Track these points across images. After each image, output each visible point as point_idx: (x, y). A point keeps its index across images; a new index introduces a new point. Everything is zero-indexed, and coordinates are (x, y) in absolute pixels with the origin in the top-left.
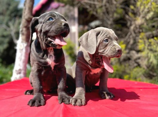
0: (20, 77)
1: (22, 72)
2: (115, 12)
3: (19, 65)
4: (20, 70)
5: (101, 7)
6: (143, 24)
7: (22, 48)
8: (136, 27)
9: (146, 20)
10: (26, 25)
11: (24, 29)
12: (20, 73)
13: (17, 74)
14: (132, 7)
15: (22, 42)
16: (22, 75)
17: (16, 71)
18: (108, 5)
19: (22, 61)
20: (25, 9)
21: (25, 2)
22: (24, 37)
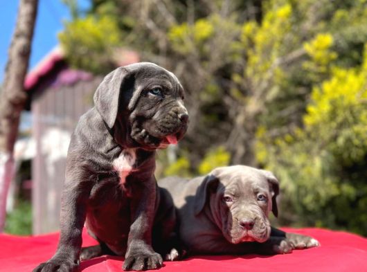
2: (203, 89)
6: (259, 114)
8: (247, 120)
9: (267, 104)
10: (8, 111)
11: (5, 122)
14: (237, 78)
20: (8, 78)
21: (10, 63)
22: (3, 140)
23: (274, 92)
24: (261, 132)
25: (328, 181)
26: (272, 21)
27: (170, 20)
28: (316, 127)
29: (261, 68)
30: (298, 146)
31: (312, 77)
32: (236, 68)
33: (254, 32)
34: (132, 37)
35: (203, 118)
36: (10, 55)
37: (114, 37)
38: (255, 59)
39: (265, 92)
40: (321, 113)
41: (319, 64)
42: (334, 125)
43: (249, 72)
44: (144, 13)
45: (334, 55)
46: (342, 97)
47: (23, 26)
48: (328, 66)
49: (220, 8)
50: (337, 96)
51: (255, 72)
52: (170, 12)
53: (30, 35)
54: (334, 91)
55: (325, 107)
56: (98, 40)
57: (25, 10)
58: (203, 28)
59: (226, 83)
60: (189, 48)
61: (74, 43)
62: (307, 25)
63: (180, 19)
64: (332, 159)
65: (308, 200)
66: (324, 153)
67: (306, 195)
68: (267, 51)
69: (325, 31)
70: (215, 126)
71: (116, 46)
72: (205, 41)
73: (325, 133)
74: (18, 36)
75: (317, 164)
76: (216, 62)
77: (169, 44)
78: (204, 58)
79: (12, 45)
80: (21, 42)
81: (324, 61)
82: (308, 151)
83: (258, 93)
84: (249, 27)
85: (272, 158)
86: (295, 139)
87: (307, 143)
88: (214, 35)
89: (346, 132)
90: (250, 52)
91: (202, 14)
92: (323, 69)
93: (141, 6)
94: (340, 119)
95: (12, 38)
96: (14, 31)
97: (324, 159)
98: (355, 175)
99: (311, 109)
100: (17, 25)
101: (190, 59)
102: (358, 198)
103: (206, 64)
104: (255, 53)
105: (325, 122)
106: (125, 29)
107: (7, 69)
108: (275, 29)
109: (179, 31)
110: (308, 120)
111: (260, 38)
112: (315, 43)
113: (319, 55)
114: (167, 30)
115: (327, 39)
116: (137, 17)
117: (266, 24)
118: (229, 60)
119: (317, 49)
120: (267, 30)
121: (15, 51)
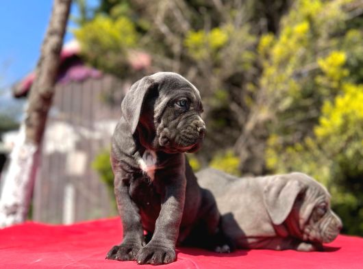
0: (15, 221)
1: (21, 211)
3: (15, 194)
4: (16, 206)
6: (269, 122)
7: (24, 155)
8: (257, 127)
9: (279, 114)
10: (39, 105)
11: (35, 116)
12: (14, 213)
13: (8, 214)
14: (249, 87)
15: (27, 142)
16: (18, 218)
17: (6, 207)
19: (22, 185)
20: (40, 74)
21: (42, 59)
22: (33, 132)
23: (287, 103)
24: (274, 140)
25: (334, 189)
26: (290, 36)
27: (185, 26)
28: (327, 138)
29: (276, 79)
30: (307, 155)
31: (324, 92)
32: (248, 77)
33: (272, 45)
34: (146, 39)
35: (212, 123)
36: (42, 51)
37: (130, 39)
38: (270, 71)
39: (277, 101)
40: (332, 126)
41: (331, 80)
42: (345, 137)
43: (263, 82)
44: (159, 19)
45: (346, 72)
46: (353, 113)
47: (57, 25)
48: (340, 82)
49: (234, 19)
50: (348, 111)
51: (269, 83)
52: (185, 19)
53: (62, 34)
54: (347, 105)
55: (337, 120)
56: (116, 41)
57: (59, 9)
58: (218, 37)
59: (236, 91)
60: (201, 55)
61: (95, 41)
62: (322, 43)
63: (196, 26)
64: (338, 169)
66: (330, 163)
69: (339, 48)
70: (221, 131)
71: (132, 47)
72: (219, 49)
73: (336, 142)
74: (52, 33)
75: (326, 172)
76: (228, 69)
77: (184, 48)
78: (217, 65)
79: (46, 42)
80: (54, 40)
81: (337, 77)
82: (316, 160)
83: (271, 101)
84: (266, 40)
85: (281, 165)
86: (307, 149)
87: (317, 152)
88: (228, 43)
89: (356, 145)
90: (265, 64)
91: (216, 24)
92: (335, 85)
93: (157, 11)
94: (351, 132)
95: (45, 35)
96: (48, 29)
97: (332, 168)
98: (357, 186)
99: (324, 121)
100: (51, 23)
101: (202, 66)
102: (359, 208)
103: (218, 71)
104: (271, 64)
105: (336, 134)
106: (140, 31)
107: (39, 65)
108: (292, 43)
109: (194, 38)
110: (320, 131)
111: (277, 51)
112: (330, 60)
114: (182, 36)
115: (340, 57)
116: (152, 21)
117: (283, 38)
118: (240, 69)
119: (331, 65)
120: (285, 45)
121: (48, 49)
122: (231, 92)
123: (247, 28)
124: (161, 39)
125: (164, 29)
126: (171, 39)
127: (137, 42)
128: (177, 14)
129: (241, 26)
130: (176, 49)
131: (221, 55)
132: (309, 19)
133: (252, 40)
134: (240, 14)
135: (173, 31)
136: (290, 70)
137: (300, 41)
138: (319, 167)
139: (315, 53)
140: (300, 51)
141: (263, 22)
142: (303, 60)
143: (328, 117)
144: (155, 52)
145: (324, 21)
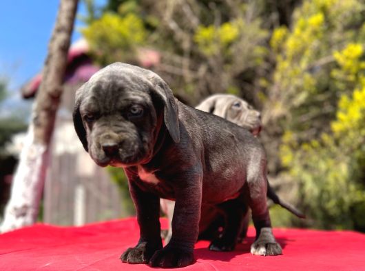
0: (25, 223)
1: (30, 212)
3: (24, 196)
4: (25, 207)
5: (196, 81)
7: (33, 156)
8: (270, 123)
9: (293, 109)
10: (47, 104)
11: (43, 115)
12: (24, 215)
13: (18, 216)
15: (35, 142)
16: (28, 219)
17: (15, 209)
18: (209, 77)
19: (32, 186)
20: (48, 72)
21: (50, 56)
22: (41, 132)
23: (302, 98)
24: (289, 137)
25: (352, 187)
26: (303, 29)
27: (195, 21)
28: (345, 133)
29: (289, 73)
30: (324, 152)
31: (340, 86)
32: (260, 72)
33: (284, 39)
34: (155, 36)
36: (50, 49)
37: (138, 37)
38: (283, 65)
39: (291, 97)
40: (351, 121)
41: (348, 73)
43: (277, 76)
44: (168, 15)
45: (363, 65)
47: (64, 21)
48: (357, 75)
49: (245, 13)
51: (283, 78)
53: (70, 30)
55: (355, 115)
56: (124, 38)
57: (67, 6)
58: (229, 31)
59: (248, 87)
60: (211, 51)
61: (103, 40)
62: (336, 36)
63: (206, 22)
64: (356, 166)
65: (331, 205)
66: (348, 159)
67: (329, 200)
68: (297, 57)
69: (355, 40)
71: (141, 45)
72: (229, 44)
73: (354, 138)
74: (59, 30)
75: (343, 170)
76: (240, 65)
77: (194, 44)
78: (228, 61)
79: (53, 39)
80: (61, 37)
81: (354, 70)
82: (333, 156)
83: (284, 96)
84: (279, 33)
85: (297, 162)
86: (323, 145)
87: (334, 149)
88: (239, 38)
90: (279, 58)
91: (226, 19)
92: (352, 78)
93: (165, 7)
95: (52, 32)
96: (55, 26)
97: (350, 165)
99: (341, 115)
100: (58, 20)
101: (212, 62)
103: (228, 67)
104: (285, 58)
105: (354, 129)
106: (149, 28)
107: (47, 63)
108: (306, 35)
109: (204, 34)
110: (336, 127)
111: (291, 44)
112: (346, 52)
113: (348, 63)
114: (192, 32)
115: (356, 49)
116: (161, 18)
117: (297, 31)
118: (251, 64)
119: (347, 58)
120: (299, 37)
121: (56, 46)
122: (242, 89)
123: (258, 22)
124: (170, 36)
125: (173, 25)
126: (180, 35)
127: (146, 39)
128: (186, 10)
129: (252, 20)
130: (186, 45)
131: (232, 50)
132: (324, 10)
133: (264, 34)
134: (250, 8)
135: (182, 27)
136: (304, 64)
137: (315, 33)
138: (337, 164)
139: (330, 46)
140: (315, 43)
141: (275, 16)
142: (318, 54)
143: (346, 112)
144: (165, 48)
145: (339, 13)
